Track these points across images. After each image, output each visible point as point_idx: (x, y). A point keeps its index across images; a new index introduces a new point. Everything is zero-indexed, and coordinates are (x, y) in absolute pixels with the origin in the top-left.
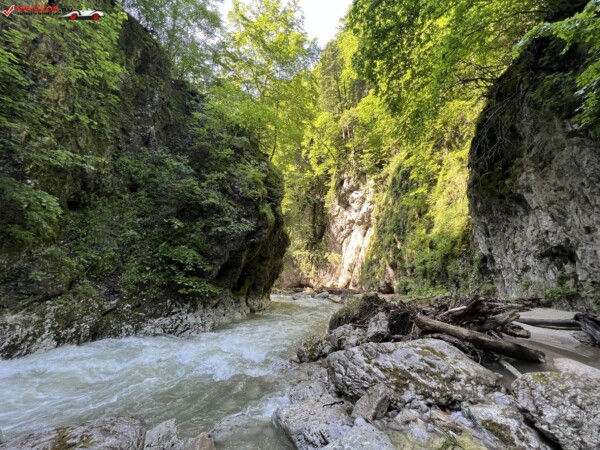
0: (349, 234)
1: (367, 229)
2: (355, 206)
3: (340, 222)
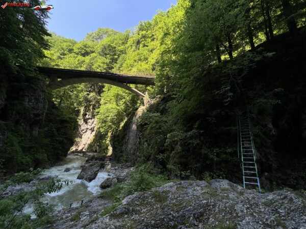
0: (86, 132)
1: (92, 132)
2: (90, 124)
3: (82, 128)
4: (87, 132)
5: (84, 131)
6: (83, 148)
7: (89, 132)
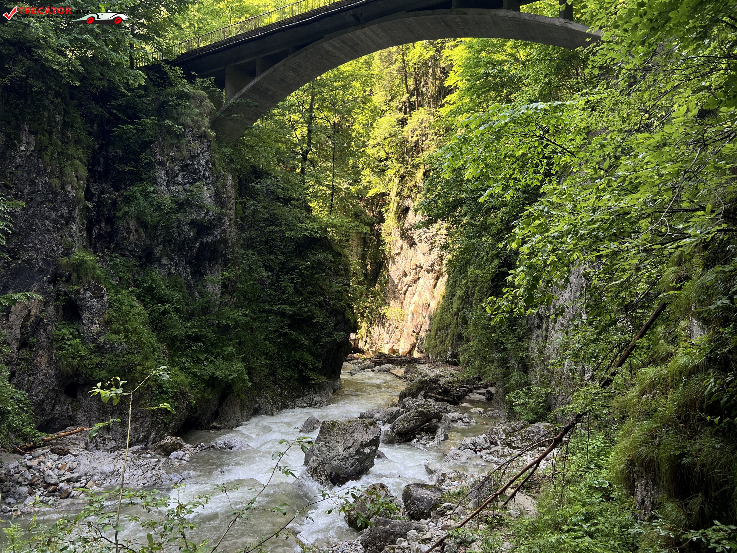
0: (415, 281)
1: (438, 278)
2: (423, 247)
3: (403, 265)
4: (421, 281)
5: (408, 279)
6: (413, 347)
7: (426, 280)
